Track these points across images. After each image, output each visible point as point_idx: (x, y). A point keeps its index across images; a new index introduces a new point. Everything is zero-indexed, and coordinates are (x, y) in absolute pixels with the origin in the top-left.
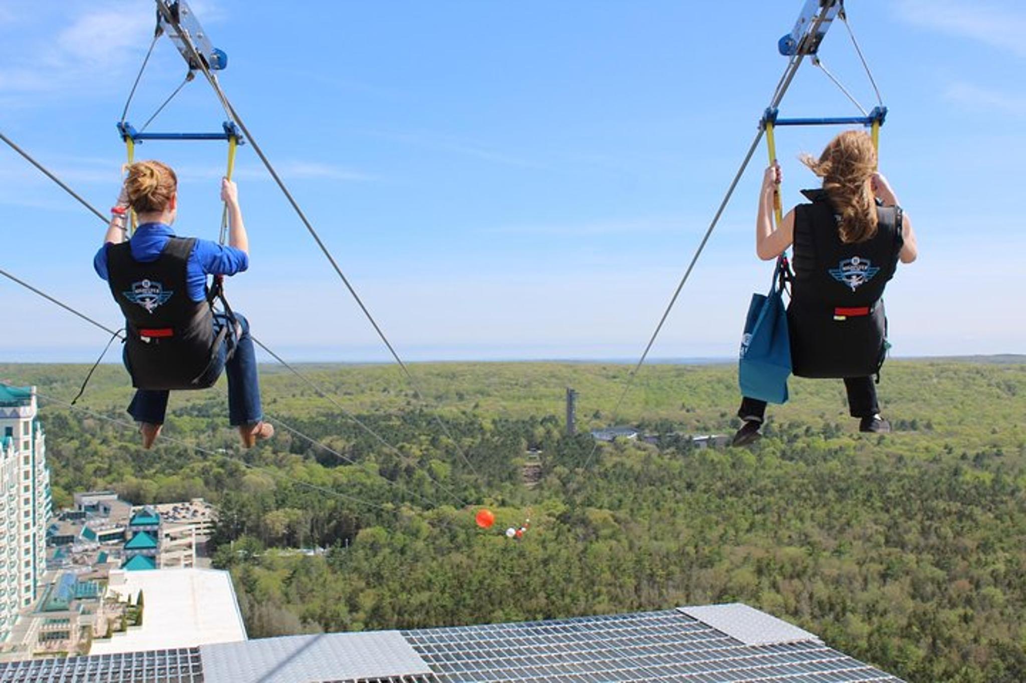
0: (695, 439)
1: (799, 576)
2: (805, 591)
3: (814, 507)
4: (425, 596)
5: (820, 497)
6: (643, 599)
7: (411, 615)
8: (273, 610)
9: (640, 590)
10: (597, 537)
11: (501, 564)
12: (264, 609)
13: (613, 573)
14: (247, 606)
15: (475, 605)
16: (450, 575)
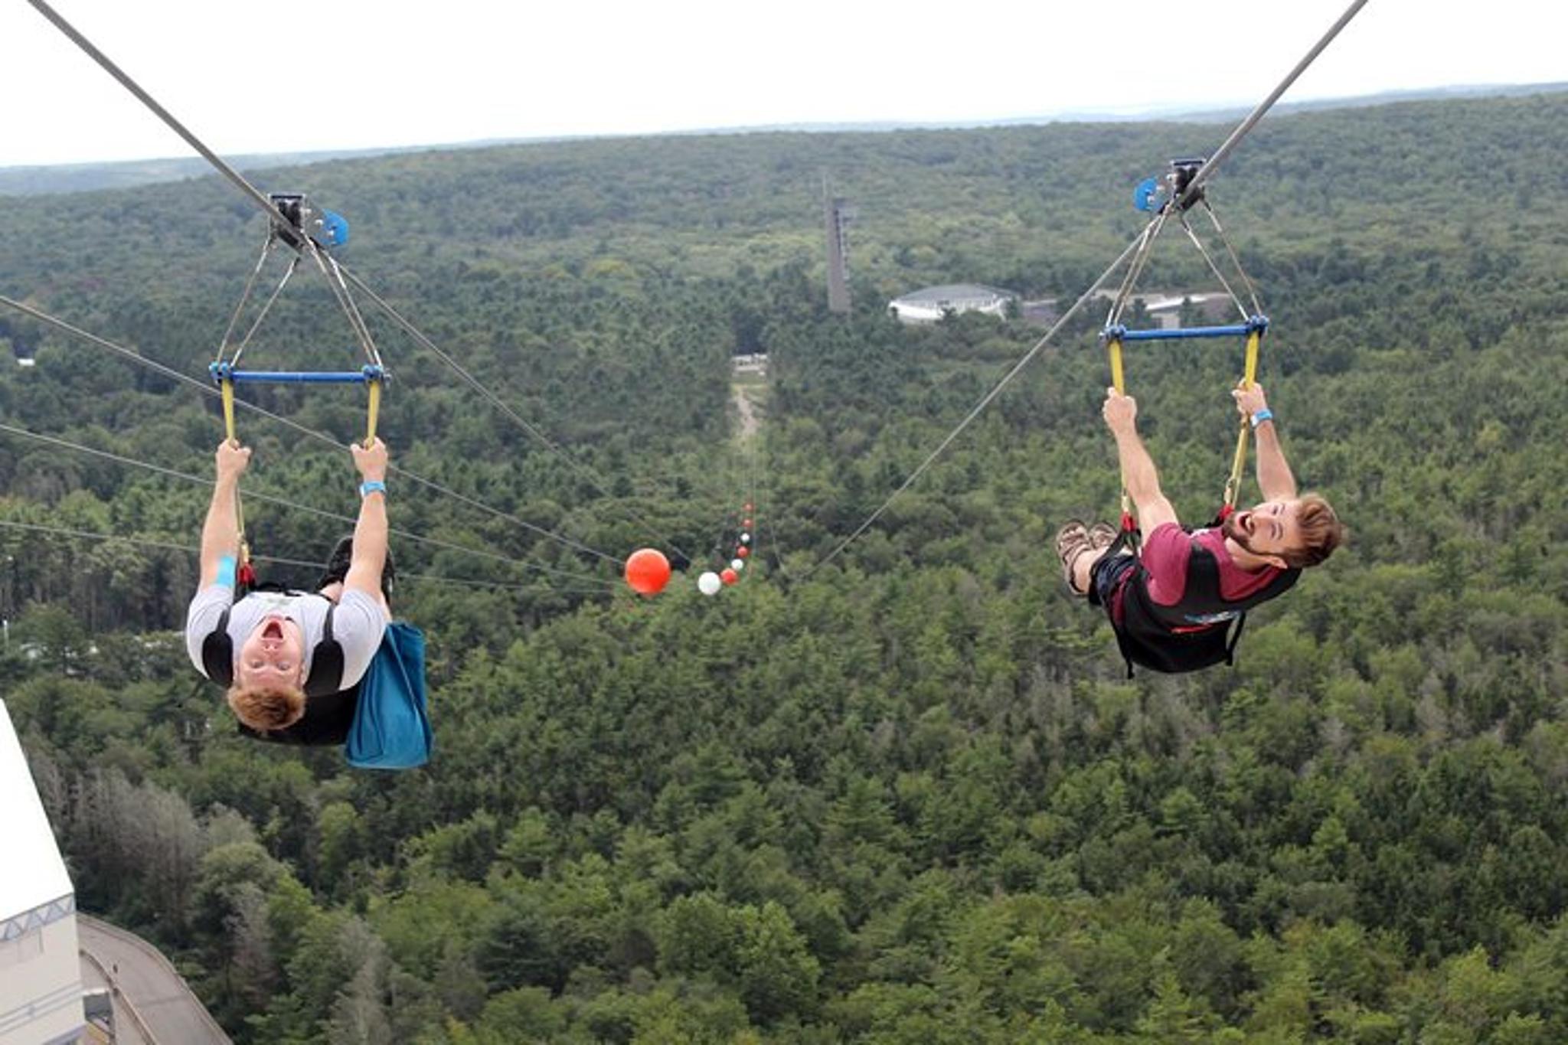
0: (1150, 307)
1: (1418, 635)
2: (1433, 674)
3: (1450, 464)
4: (499, 730)
5: (1462, 438)
6: (1034, 710)
7: (470, 775)
8: (122, 785)
9: (1026, 688)
10: (917, 564)
11: (685, 638)
12: (99, 785)
13: (961, 649)
14: (56, 780)
15: (625, 744)
16: (560, 674)
